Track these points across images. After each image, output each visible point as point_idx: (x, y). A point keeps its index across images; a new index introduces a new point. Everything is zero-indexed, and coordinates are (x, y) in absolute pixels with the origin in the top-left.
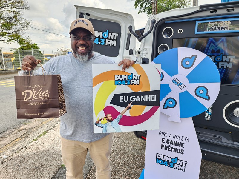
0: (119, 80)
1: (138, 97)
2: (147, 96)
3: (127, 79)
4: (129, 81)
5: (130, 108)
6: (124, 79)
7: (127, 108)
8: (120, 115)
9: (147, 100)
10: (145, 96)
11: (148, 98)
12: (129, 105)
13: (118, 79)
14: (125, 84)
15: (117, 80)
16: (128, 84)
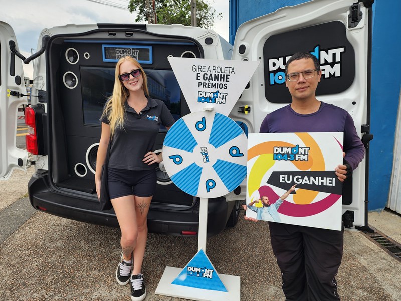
0: (279, 153)
1: (306, 178)
2: (320, 178)
3: (290, 152)
4: (293, 155)
5: (293, 192)
6: (286, 153)
7: (289, 191)
8: (280, 199)
9: (320, 184)
10: (317, 178)
11: (322, 181)
12: (293, 188)
13: (277, 152)
14: (288, 159)
15: (277, 154)
16: (291, 159)
